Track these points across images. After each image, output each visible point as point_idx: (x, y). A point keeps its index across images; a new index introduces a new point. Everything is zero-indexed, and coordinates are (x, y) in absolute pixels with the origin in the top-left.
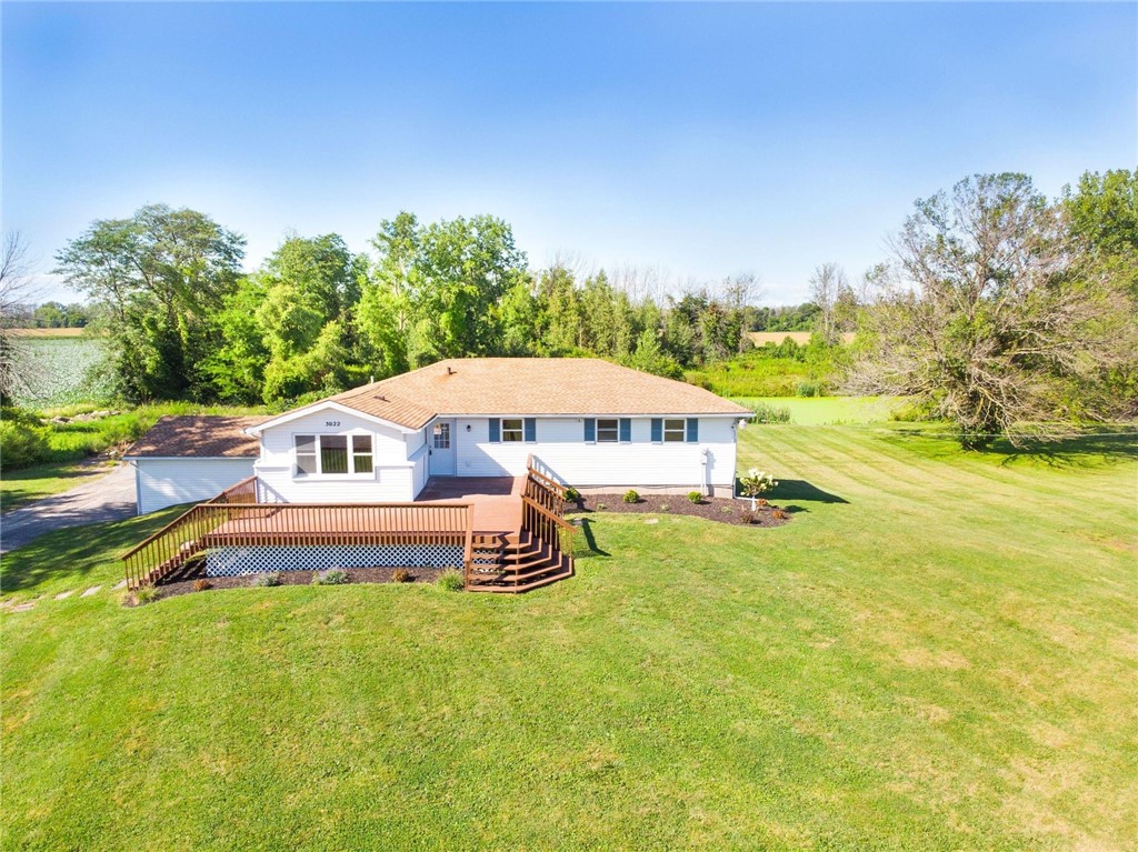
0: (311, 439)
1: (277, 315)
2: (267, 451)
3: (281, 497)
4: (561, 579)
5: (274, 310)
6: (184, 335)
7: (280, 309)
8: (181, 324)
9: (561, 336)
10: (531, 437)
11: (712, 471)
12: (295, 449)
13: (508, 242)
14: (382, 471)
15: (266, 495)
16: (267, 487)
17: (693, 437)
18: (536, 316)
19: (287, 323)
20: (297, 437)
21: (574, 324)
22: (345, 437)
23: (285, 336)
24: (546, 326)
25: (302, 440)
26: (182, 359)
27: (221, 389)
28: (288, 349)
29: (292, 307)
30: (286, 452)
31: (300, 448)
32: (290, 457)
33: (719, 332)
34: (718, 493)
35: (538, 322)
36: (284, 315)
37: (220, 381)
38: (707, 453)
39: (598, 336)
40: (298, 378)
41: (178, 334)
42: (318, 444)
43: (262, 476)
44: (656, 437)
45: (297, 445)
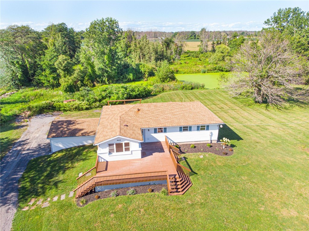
0: (113, 144)
1: (62, 65)
2: (101, 148)
3: (106, 160)
4: (190, 187)
5: (60, 63)
6: (28, 66)
7: (62, 63)
8: (27, 62)
9: (135, 56)
10: (165, 131)
11: (212, 137)
12: (108, 147)
13: (117, 26)
14: (133, 152)
15: (101, 160)
16: (101, 158)
17: (208, 129)
18: (127, 49)
19: (65, 67)
20: (109, 144)
21: (139, 52)
22: (122, 143)
23: (64, 71)
24: (130, 52)
25: (110, 145)
26: (28, 73)
27: (44, 84)
28: (65, 74)
29: (66, 62)
30: (106, 148)
31: (110, 147)
32: (107, 150)
33: (178, 52)
34: (213, 142)
35: (128, 51)
36: (64, 65)
37: (44, 82)
38: (211, 133)
39: (146, 56)
40: (71, 84)
41: (26, 65)
42: (115, 145)
43: (100, 155)
44: (198, 129)
45: (109, 146)
